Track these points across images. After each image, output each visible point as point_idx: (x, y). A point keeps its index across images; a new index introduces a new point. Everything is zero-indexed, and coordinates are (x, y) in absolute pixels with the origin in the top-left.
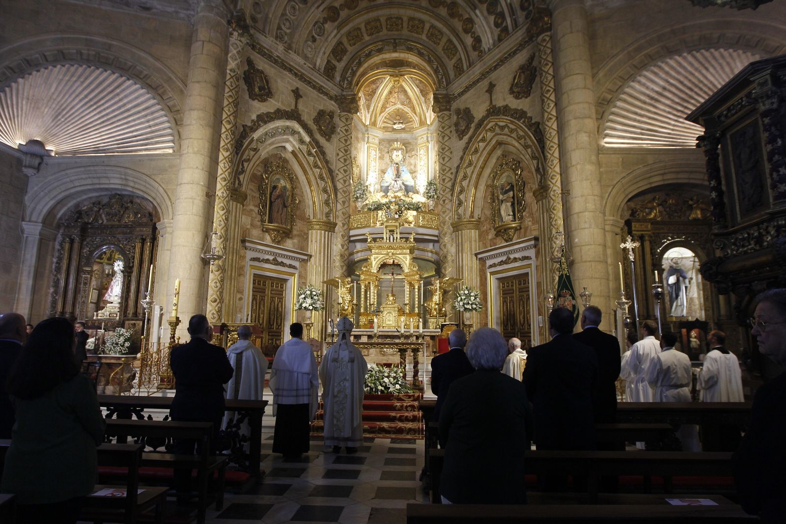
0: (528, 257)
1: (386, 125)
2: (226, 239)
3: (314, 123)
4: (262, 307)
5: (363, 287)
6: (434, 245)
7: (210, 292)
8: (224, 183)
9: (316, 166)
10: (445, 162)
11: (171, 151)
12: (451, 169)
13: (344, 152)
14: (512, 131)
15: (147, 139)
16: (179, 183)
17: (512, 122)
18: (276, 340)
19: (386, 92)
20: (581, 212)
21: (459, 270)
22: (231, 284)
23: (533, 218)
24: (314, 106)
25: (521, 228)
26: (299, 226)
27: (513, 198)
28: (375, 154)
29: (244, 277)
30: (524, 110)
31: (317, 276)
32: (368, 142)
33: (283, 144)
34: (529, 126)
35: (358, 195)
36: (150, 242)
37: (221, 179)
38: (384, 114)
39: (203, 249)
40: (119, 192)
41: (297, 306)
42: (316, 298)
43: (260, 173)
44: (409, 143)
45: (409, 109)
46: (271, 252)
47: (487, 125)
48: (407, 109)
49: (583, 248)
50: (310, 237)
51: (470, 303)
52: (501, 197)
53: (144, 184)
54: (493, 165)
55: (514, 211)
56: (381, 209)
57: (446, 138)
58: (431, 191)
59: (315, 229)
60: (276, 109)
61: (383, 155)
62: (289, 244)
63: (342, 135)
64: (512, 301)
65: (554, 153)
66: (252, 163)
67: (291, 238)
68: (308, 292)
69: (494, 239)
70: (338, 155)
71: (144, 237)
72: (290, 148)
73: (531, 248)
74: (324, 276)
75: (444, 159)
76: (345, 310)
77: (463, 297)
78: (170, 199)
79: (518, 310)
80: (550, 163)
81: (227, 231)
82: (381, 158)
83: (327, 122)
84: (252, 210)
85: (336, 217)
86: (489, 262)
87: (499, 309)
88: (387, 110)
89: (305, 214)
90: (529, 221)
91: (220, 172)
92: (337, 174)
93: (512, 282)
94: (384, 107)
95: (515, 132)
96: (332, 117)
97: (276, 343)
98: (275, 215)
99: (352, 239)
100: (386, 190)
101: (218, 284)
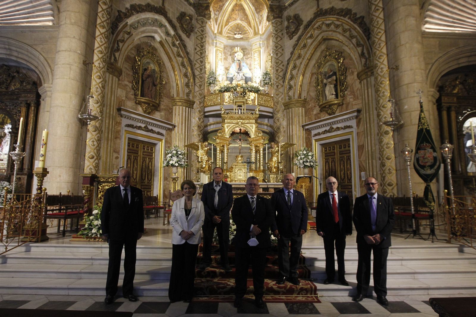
0: (350, 126)
1: (229, 35)
2: (102, 103)
3: (177, 21)
4: (135, 165)
5: (218, 149)
6: (268, 120)
7: (88, 149)
8: (100, 56)
9: (179, 55)
10: (278, 57)
11: (50, 24)
12: (282, 62)
13: (200, 47)
14: (337, 26)
15: (29, 13)
16: (57, 51)
17: (338, 20)
18: (147, 192)
19: (230, 9)
20: (410, 83)
21: (290, 137)
22: (108, 144)
23: (354, 96)
24: (177, 8)
25: (343, 104)
26: (165, 103)
27: (336, 80)
28: (220, 56)
29: (120, 139)
30: (349, 8)
31: (180, 142)
32: (216, 46)
33: (153, 35)
34: (355, 20)
35: (211, 81)
36: (35, 107)
37: (98, 51)
38: (228, 27)
39: (80, 110)
40: (6, 63)
41: (165, 163)
42: (181, 156)
43: (133, 56)
44: (246, 49)
45: (246, 24)
46: (143, 121)
47: (315, 25)
48: (244, 24)
49: (413, 113)
50: (174, 111)
51: (309, 161)
52: (325, 81)
53: (26, 53)
54: (317, 58)
55: (336, 91)
56: (229, 91)
57: (279, 39)
58: (267, 79)
59: (178, 105)
60: (146, 3)
61: (227, 57)
62: (157, 115)
63: (199, 34)
64: (333, 161)
65: (380, 37)
66: (126, 45)
67: (159, 111)
68: (175, 152)
69: (319, 113)
70: (196, 49)
71: (28, 102)
72: (158, 39)
73: (353, 119)
74: (185, 142)
75: (277, 54)
76: (203, 168)
77: (303, 157)
78: (50, 66)
79: (339, 168)
80: (378, 46)
81: (103, 97)
82: (225, 59)
83: (188, 22)
84: (126, 85)
85: (194, 97)
86: (314, 132)
87: (322, 168)
88: (230, 24)
89: (170, 93)
90: (351, 98)
91: (96, 45)
92: (195, 64)
93: (334, 147)
94: (228, 22)
95: (341, 27)
96: (191, 19)
97: (147, 194)
98: (146, 90)
99: (206, 114)
100: (231, 80)
101: (95, 143)
